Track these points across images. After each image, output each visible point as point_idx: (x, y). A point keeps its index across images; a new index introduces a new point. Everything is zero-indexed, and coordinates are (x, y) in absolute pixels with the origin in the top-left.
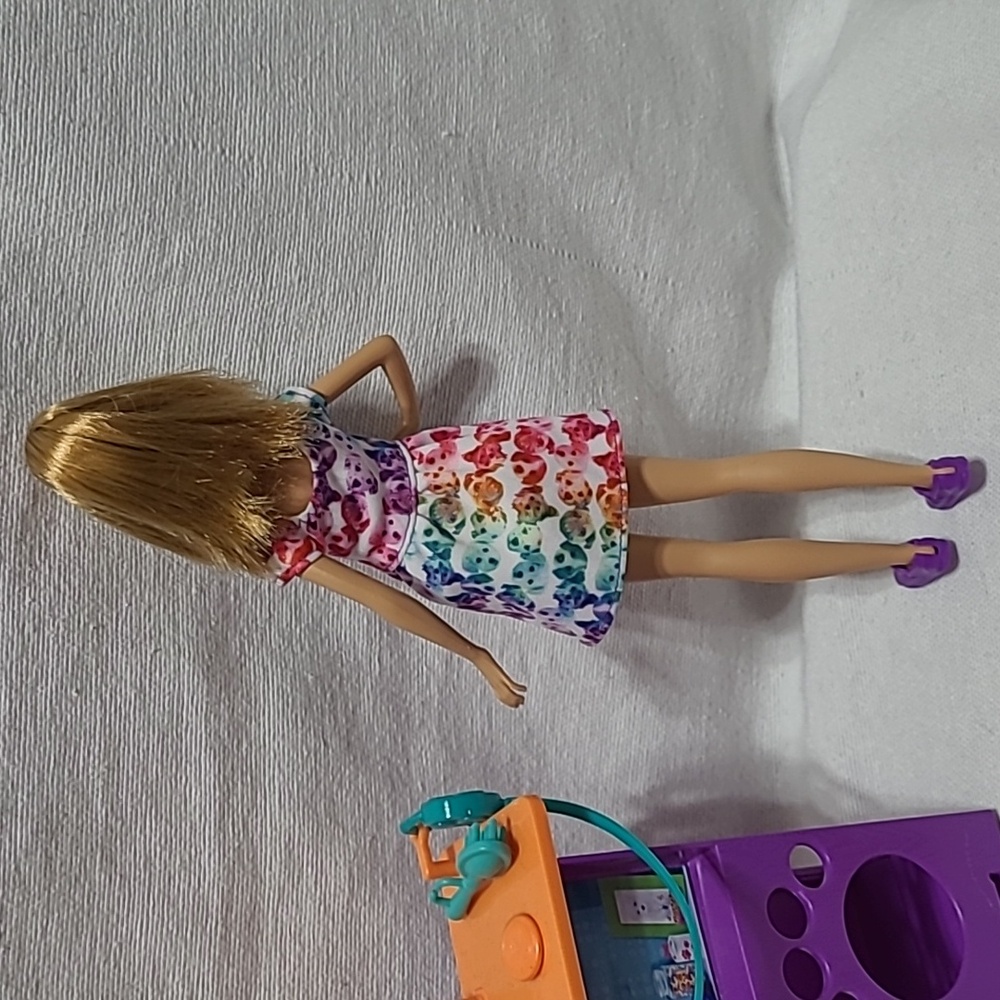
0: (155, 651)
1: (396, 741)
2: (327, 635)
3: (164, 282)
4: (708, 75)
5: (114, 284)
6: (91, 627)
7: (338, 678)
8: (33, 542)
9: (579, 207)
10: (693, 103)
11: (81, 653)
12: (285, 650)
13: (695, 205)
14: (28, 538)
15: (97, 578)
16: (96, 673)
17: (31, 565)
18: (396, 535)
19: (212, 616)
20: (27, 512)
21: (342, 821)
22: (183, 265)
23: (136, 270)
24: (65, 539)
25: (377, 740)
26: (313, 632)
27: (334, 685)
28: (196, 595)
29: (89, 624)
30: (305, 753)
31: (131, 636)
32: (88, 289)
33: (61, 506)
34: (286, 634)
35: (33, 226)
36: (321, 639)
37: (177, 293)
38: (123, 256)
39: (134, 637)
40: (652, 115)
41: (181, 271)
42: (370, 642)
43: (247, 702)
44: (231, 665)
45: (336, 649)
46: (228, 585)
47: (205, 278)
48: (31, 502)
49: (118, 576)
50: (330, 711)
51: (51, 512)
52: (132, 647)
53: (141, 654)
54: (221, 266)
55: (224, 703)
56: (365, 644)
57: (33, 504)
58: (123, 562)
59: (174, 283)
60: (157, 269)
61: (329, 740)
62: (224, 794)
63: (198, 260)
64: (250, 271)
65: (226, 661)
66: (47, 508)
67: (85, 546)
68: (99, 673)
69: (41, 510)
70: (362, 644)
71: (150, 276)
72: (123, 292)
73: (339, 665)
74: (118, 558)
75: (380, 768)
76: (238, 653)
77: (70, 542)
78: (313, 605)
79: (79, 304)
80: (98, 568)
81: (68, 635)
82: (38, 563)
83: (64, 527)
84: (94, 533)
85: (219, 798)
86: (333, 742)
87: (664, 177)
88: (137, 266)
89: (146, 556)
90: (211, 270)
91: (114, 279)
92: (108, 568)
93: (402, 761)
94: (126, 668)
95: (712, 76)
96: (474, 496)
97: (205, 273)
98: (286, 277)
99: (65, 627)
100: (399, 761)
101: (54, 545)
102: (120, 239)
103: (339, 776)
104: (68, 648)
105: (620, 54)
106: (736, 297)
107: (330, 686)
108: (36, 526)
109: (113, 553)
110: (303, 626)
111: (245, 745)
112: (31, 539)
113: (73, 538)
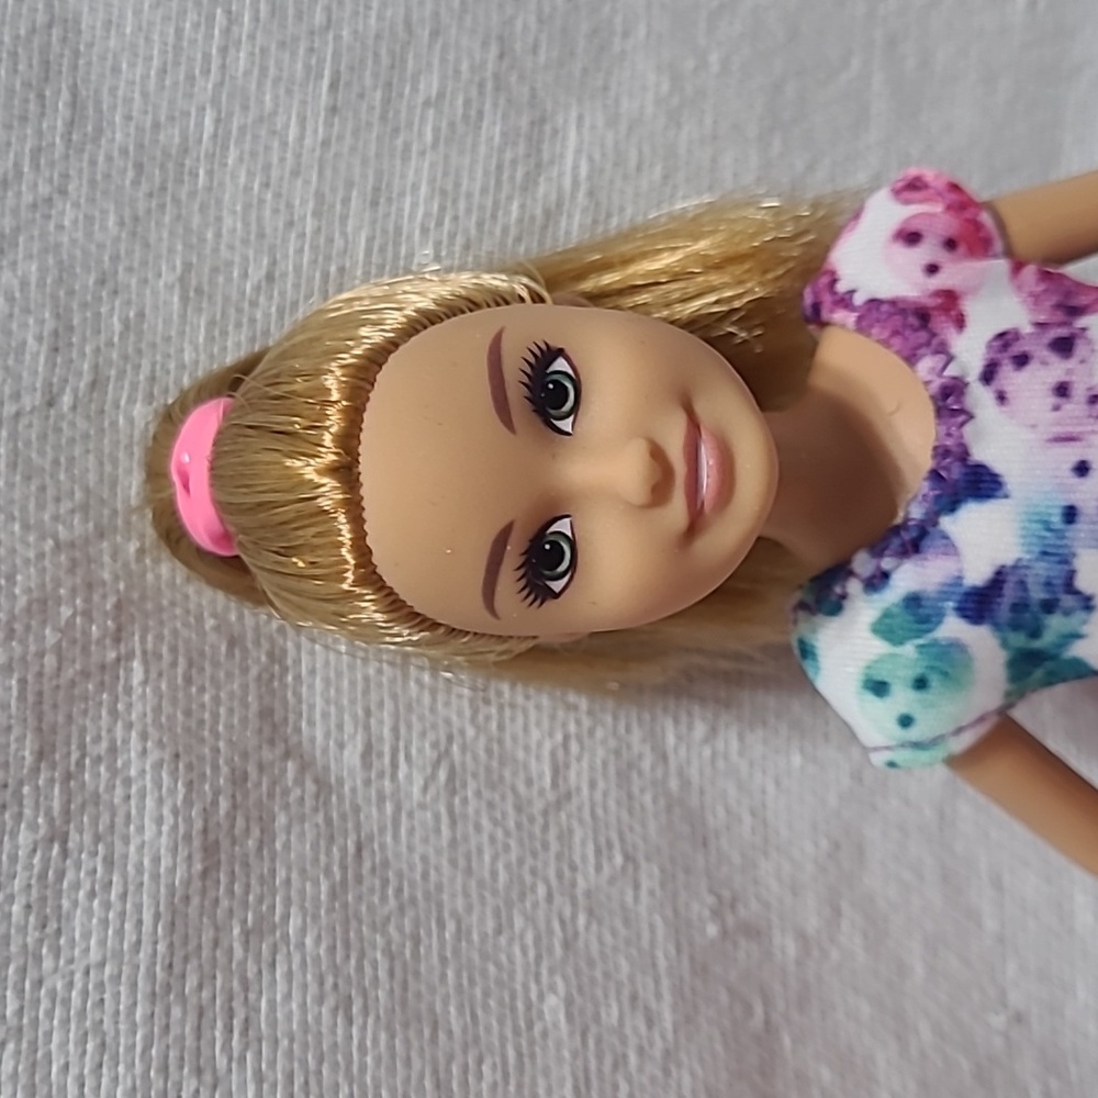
8: (205, 994)
14: (191, 982)
17: (199, 1072)
20: (187, 899)
24: (305, 986)
33: (288, 881)
35: (191, 78)
48: (198, 867)
51: (260, 900)
57: (205, 874)
58: (480, 1061)
66: (248, 886)
67: (365, 1010)
69: (231, 892)
77: (320, 1000)
80: (407, 1080)
82: (221, 1062)
83: (301, 945)
84: (391, 974)
89: (545, 1034)
101: (272, 1004)
102: (423, 119)
108: (216, 943)
109: (450, 1033)
112: (200, 987)
113: (330, 981)
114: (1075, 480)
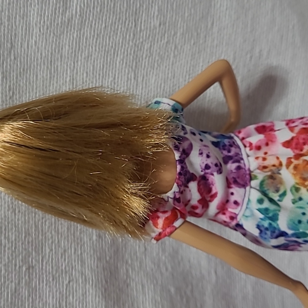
0: (69, 282)
3: (67, 28)
5: (33, 30)
6: (24, 269)
7: (190, 287)
11: (18, 288)
12: (156, 272)
15: (28, 234)
16: (28, 300)
18: (236, 203)
22: (80, 15)
23: (48, 20)
26: (173, 258)
27: (188, 293)
28: (96, 240)
29: (22, 266)
31: (52, 272)
32: (15, 34)
34: (156, 260)
37: (77, 35)
38: (38, 9)
39: (54, 273)
41: (79, 20)
44: (121, 286)
47: (95, 24)
49: (42, 231)
52: (53, 280)
53: (59, 284)
54: (106, 15)
59: (74, 29)
60: (62, 19)
63: (90, 11)
64: (126, 19)
65: (117, 283)
68: (31, 300)
71: (58, 24)
72: (40, 36)
74: (43, 218)
76: (125, 277)
79: (9, 45)
81: (8, 275)
88: (48, 16)
90: (99, 19)
91: (33, 26)
92: (36, 226)
94: (49, 295)
96: (293, 174)
97: (96, 21)
98: (151, 23)
99: (6, 270)
104: (8, 284)
107: (185, 293)
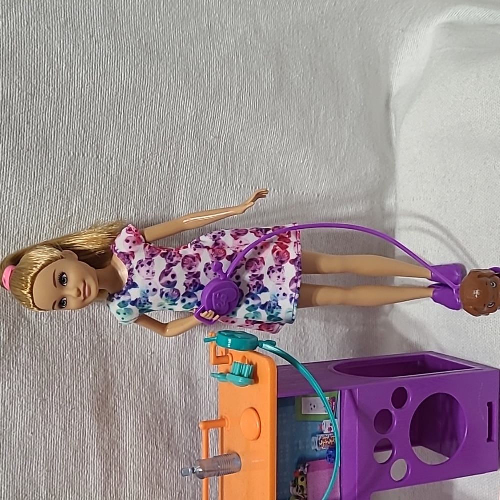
0: (72, 410)
1: (193, 441)
2: (159, 391)
3: (69, 223)
4: (356, 89)
5: (44, 227)
6: (39, 401)
7: (164, 412)
8: (9, 358)
9: (284, 166)
10: (347, 105)
11: (34, 414)
12: (137, 401)
13: (346, 159)
14: (7, 357)
15: (42, 376)
16: (42, 424)
17: (8, 371)
19: (100, 388)
20: (6, 344)
21: (165, 486)
22: (78, 214)
23: (55, 218)
24: (26, 356)
25: (183, 442)
26: (151, 390)
27: (162, 417)
28: (92, 378)
29: (38, 399)
30: (147, 453)
31: (60, 403)
32: (32, 230)
33: (23, 339)
34: (138, 393)
35: (4, 201)
36: (156, 394)
37: (76, 228)
38: (49, 212)
39: (61, 403)
40: (325, 115)
41: (77, 217)
42: (180, 392)
43: (118, 430)
44: (110, 412)
45: (163, 398)
46: (108, 371)
47: (89, 219)
49: (52, 373)
50: (160, 430)
51: (18, 343)
52: (60, 409)
53: (65, 412)
55: (106, 432)
56: (178, 393)
57: (9, 339)
58: (55, 366)
59: (74, 223)
60: (65, 217)
61: (159, 445)
62: (106, 478)
63: (85, 210)
65: (107, 410)
66: (16, 341)
67: (36, 359)
68: (44, 424)
69: (13, 342)
70: (176, 393)
71: (62, 221)
72: (49, 230)
73: (165, 406)
74: (53, 364)
75: (185, 456)
76: (113, 405)
78: (151, 377)
79: (27, 238)
80: (43, 370)
81: (28, 405)
82: (12, 369)
83: (25, 349)
84: (40, 353)
85: (104, 480)
86: (161, 446)
87: (330, 147)
88: (56, 216)
89: (66, 361)
90: (92, 215)
91: (44, 224)
92: (48, 370)
93: (196, 451)
94: (57, 420)
95: (358, 89)
97: (89, 216)
99: (26, 401)
100: (194, 452)
101: (20, 359)
102: (47, 203)
103: (164, 463)
104: (28, 412)
105: (310, 83)
106: (366, 203)
107: (160, 417)
108: (11, 350)
109: (50, 362)
110: (146, 387)
111: (116, 452)
112: (8, 357)
113: (30, 355)
114: (149, 286)
